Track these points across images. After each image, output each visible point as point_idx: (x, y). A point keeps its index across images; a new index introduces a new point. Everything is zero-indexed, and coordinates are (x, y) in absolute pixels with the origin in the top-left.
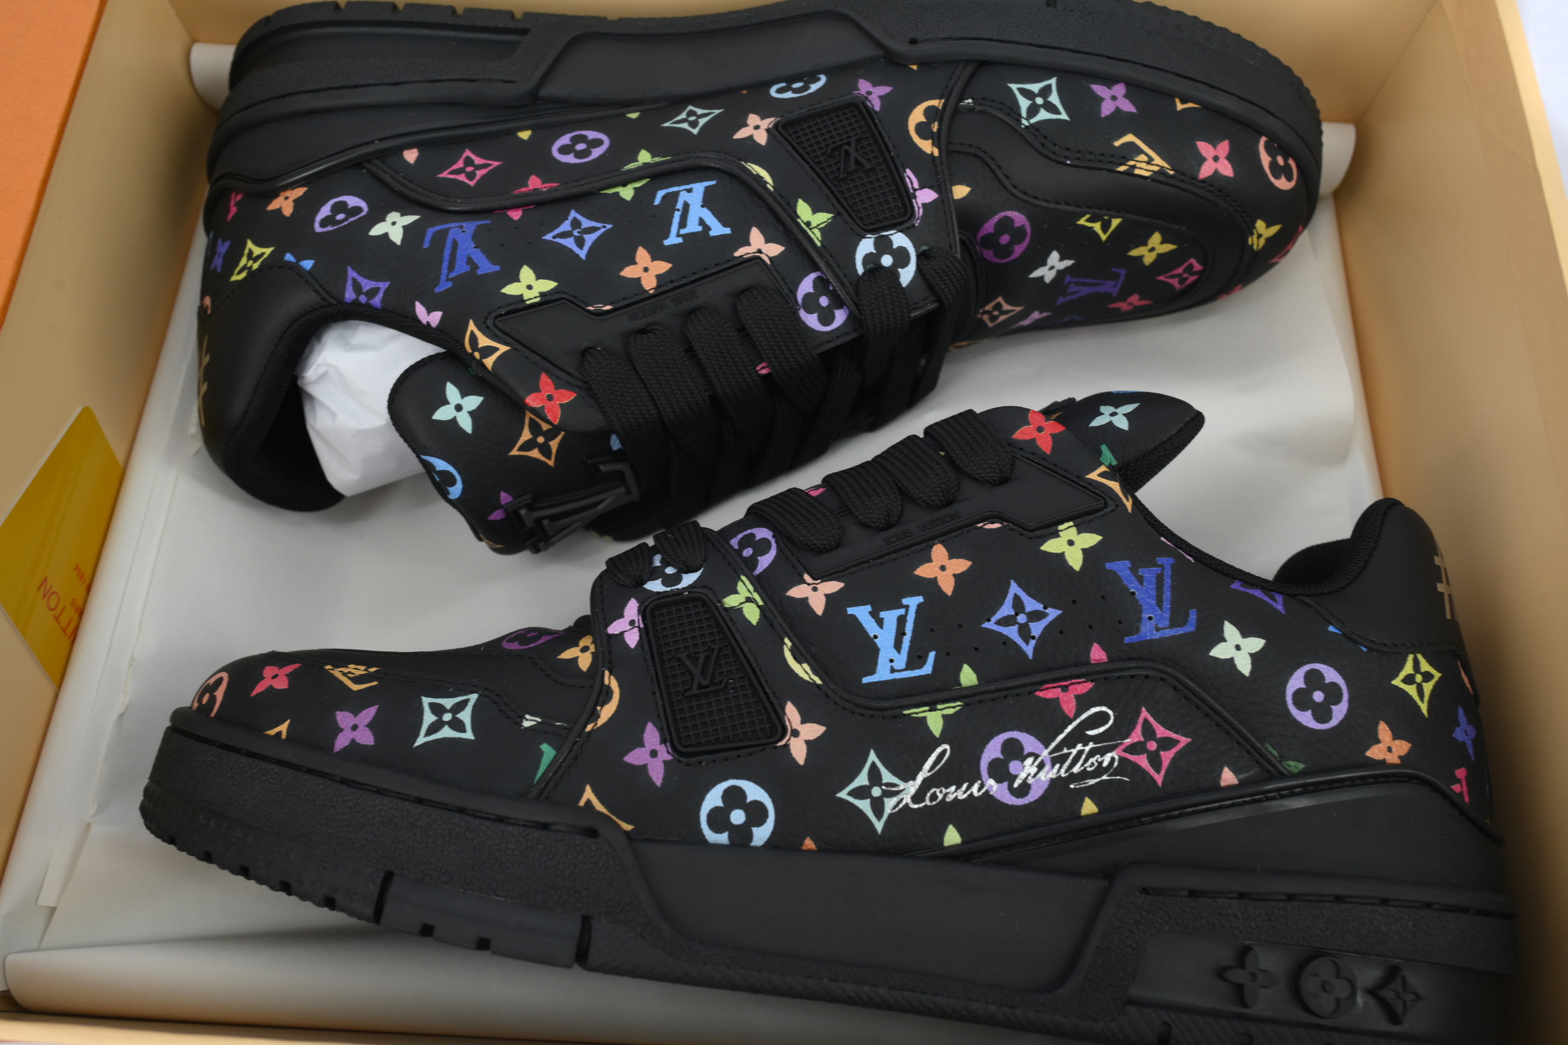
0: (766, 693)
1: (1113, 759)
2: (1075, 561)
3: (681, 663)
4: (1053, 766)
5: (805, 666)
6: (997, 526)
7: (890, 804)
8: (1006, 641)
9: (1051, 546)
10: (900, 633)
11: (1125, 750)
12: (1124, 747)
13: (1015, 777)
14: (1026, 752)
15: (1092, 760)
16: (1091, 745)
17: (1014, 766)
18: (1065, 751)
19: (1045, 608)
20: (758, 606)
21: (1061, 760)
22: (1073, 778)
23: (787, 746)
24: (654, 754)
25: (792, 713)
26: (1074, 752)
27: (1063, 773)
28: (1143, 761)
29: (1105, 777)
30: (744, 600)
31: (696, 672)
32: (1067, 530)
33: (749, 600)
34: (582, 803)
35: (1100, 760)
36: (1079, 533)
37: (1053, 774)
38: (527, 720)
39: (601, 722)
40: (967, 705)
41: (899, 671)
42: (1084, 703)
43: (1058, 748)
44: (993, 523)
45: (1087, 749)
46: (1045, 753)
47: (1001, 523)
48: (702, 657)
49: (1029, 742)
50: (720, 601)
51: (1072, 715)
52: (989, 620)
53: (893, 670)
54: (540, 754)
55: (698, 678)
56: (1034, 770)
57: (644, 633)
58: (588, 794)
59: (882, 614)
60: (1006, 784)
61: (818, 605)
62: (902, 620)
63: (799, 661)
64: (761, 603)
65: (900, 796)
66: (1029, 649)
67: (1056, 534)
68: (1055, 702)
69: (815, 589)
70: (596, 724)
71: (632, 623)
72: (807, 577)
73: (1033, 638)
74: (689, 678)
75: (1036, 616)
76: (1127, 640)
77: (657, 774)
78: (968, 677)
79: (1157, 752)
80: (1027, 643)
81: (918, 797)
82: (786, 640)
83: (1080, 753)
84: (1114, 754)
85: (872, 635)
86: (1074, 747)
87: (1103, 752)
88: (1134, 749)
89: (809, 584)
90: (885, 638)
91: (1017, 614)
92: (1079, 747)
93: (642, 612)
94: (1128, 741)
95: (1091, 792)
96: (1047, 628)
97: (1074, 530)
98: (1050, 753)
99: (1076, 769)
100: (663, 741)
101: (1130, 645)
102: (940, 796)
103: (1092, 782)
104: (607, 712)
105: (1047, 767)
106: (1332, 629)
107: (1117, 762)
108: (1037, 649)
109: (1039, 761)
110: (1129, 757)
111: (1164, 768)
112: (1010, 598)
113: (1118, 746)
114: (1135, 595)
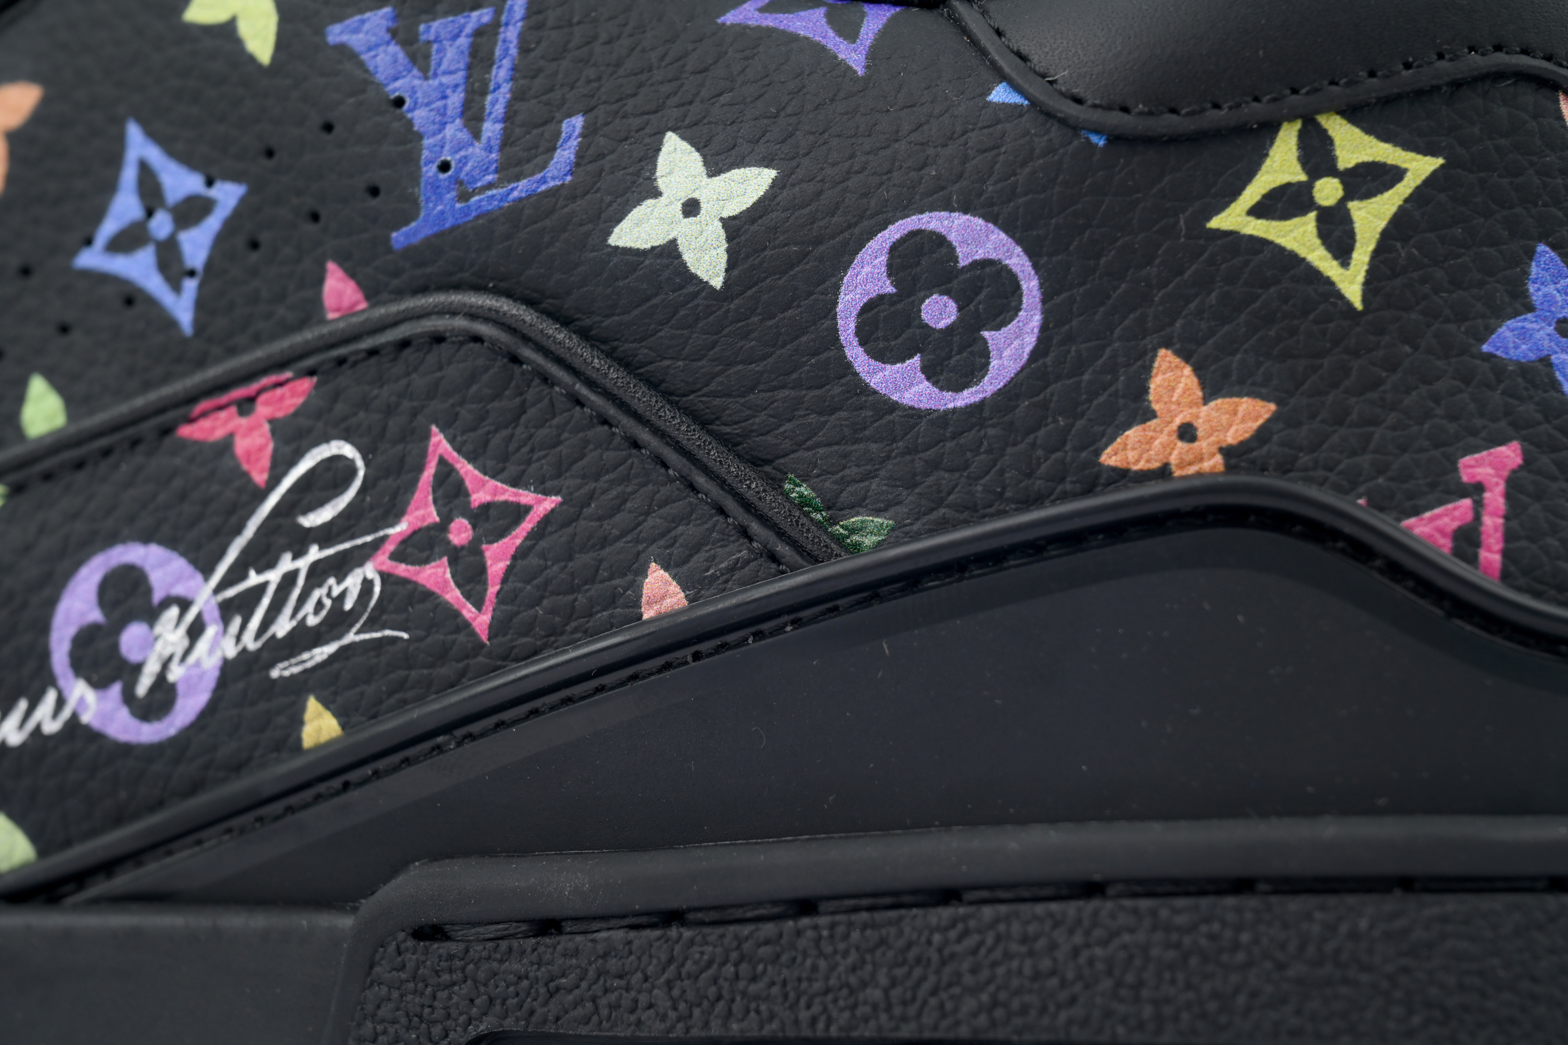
1: (367, 585)
2: (261, 37)
4: (226, 620)
9: (207, 6)
11: (398, 556)
12: (390, 547)
13: (137, 669)
14: (157, 596)
15: (317, 593)
16: (314, 554)
17: (131, 638)
18: (254, 579)
19: (210, 183)
21: (245, 605)
22: (273, 649)
26: (274, 577)
27: (250, 642)
29: (351, 637)
35: (336, 592)
37: (226, 647)
40: (19, 489)
42: (292, 437)
43: (236, 574)
45: (303, 564)
46: (201, 594)
49: (163, 568)
51: (260, 478)
52: (88, 242)
56: (181, 640)
60: (116, 689)
66: (181, 308)
68: (224, 448)
73: (192, 273)
75: (191, 211)
76: (399, 238)
78: (41, 408)
79: (474, 549)
80: (176, 288)
83: (290, 579)
84: (369, 571)
86: (271, 564)
88: (416, 547)
91: (149, 215)
92: (286, 564)
94: (401, 528)
95: (319, 682)
96: (218, 240)
98: (218, 590)
99: (283, 627)
101: (405, 249)
103: (322, 653)
105: (211, 631)
106: (1001, 94)
107: (377, 589)
108: (200, 305)
109: (190, 616)
110: (402, 570)
111: (493, 590)
112: (129, 175)
113: (377, 545)
114: (399, 102)
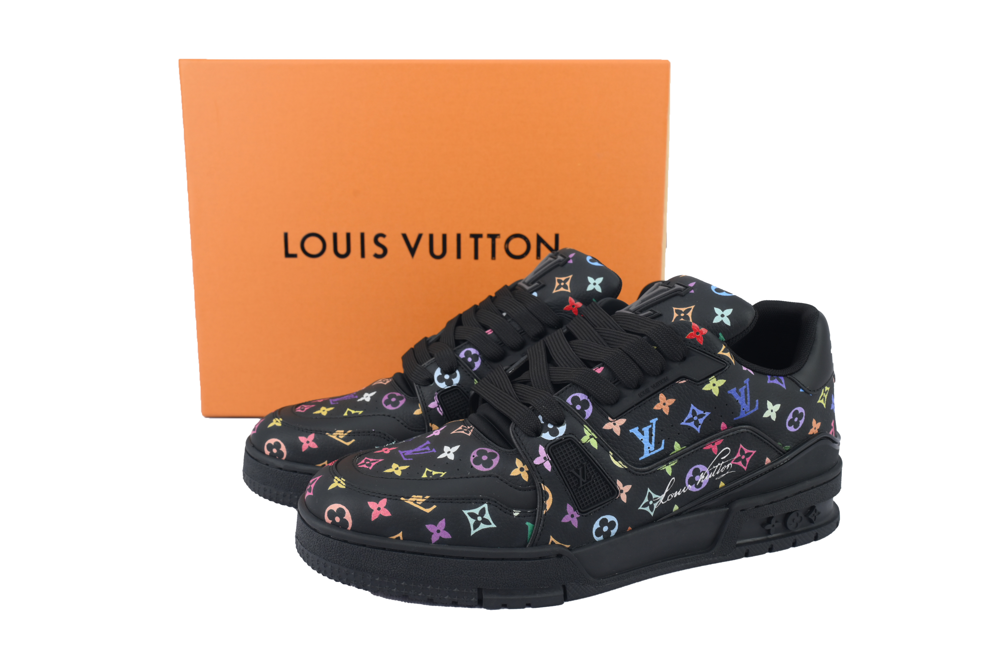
0: (609, 479)
1: (730, 466)
2: (716, 392)
3: (573, 474)
4: (710, 474)
5: (620, 462)
6: (684, 381)
7: (655, 506)
8: (690, 428)
9: (707, 388)
10: (651, 435)
11: (734, 462)
12: (734, 460)
13: (697, 481)
14: (701, 472)
15: (723, 468)
16: (723, 463)
17: (697, 478)
18: (714, 467)
19: (704, 412)
20: (595, 439)
21: (712, 471)
22: (716, 476)
23: (620, 497)
24: (572, 516)
25: (619, 483)
26: (717, 466)
27: (713, 475)
28: (740, 463)
29: (727, 473)
30: (589, 438)
31: (580, 477)
32: (713, 380)
33: (591, 437)
34: (550, 543)
35: (726, 467)
36: (717, 380)
37: (710, 477)
38: (514, 512)
39: (548, 508)
40: (679, 460)
41: (652, 451)
42: (720, 447)
43: (712, 467)
44: (682, 380)
45: (721, 464)
46: (707, 470)
47: (685, 380)
48: (580, 469)
49: (701, 467)
50: (580, 441)
51: (716, 454)
52: (683, 421)
53: (650, 452)
54: (527, 527)
55: (581, 480)
56: (704, 477)
57: (552, 463)
58: (552, 539)
59: (643, 429)
60: (694, 485)
61: (617, 431)
62: (651, 430)
63: (617, 460)
64: (596, 437)
65: (659, 501)
66: (698, 430)
67: (708, 382)
68: (710, 450)
69: (615, 424)
70: (546, 509)
71: (545, 458)
72: (610, 418)
73: (700, 424)
74: (577, 480)
75: (701, 416)
76: (735, 419)
77: (575, 524)
78: (677, 446)
79: (745, 459)
80: (697, 427)
81: (665, 499)
82: (610, 452)
83: (719, 466)
84: (731, 464)
85: (640, 439)
86: (717, 465)
87: (726, 464)
88: (737, 460)
89: (611, 422)
90: (644, 439)
91: (693, 417)
92: (719, 464)
93: (548, 452)
94: (735, 458)
95: (723, 479)
96: (705, 420)
97: (715, 379)
98: (709, 470)
99: (718, 473)
100: (575, 510)
101: (735, 421)
102: (672, 496)
103: (723, 475)
104: (549, 503)
105: (708, 475)
106: (801, 390)
107: (731, 466)
108: (701, 429)
109: (705, 473)
110: (735, 463)
111: (747, 464)
112: (691, 411)
113: (732, 460)
114: (738, 401)
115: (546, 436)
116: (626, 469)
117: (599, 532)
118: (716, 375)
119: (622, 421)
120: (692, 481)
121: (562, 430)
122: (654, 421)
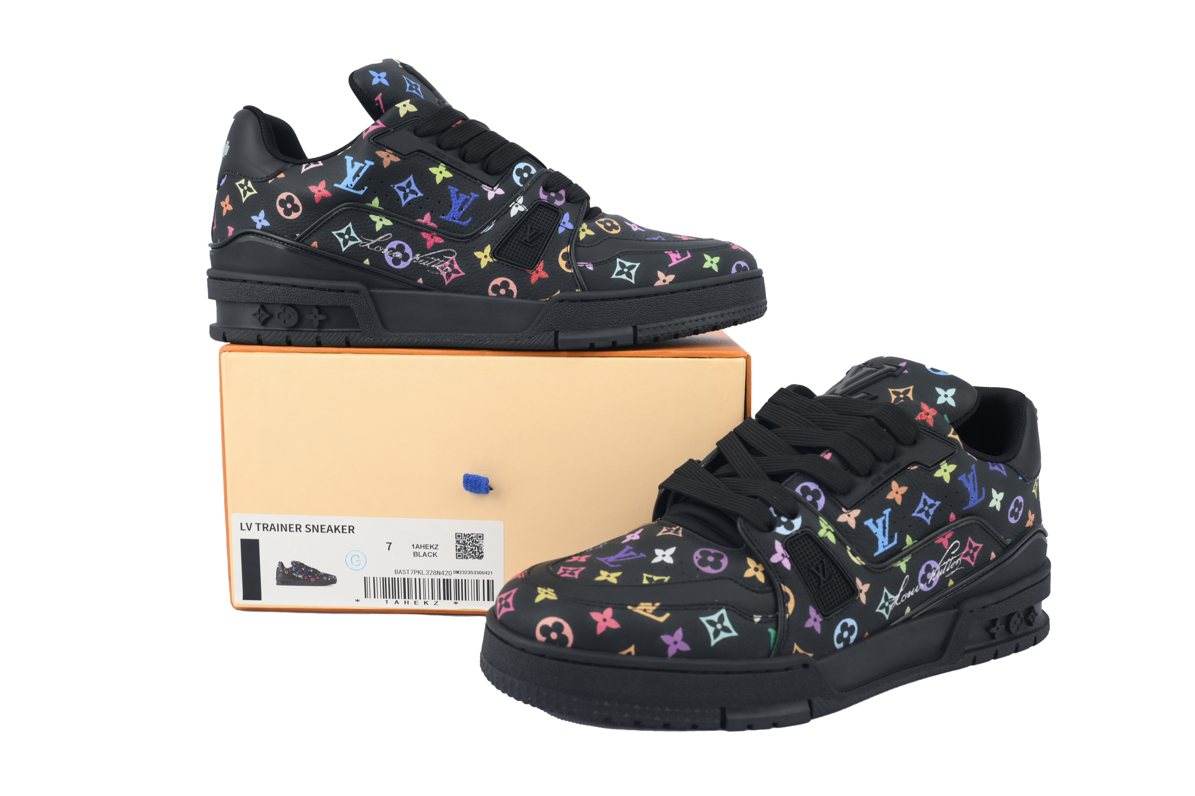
115: (781, 530)
116: (864, 566)
117: (840, 638)
118: (947, 459)
119: (856, 513)
120: (925, 580)
121: (797, 523)
122: (887, 512)
